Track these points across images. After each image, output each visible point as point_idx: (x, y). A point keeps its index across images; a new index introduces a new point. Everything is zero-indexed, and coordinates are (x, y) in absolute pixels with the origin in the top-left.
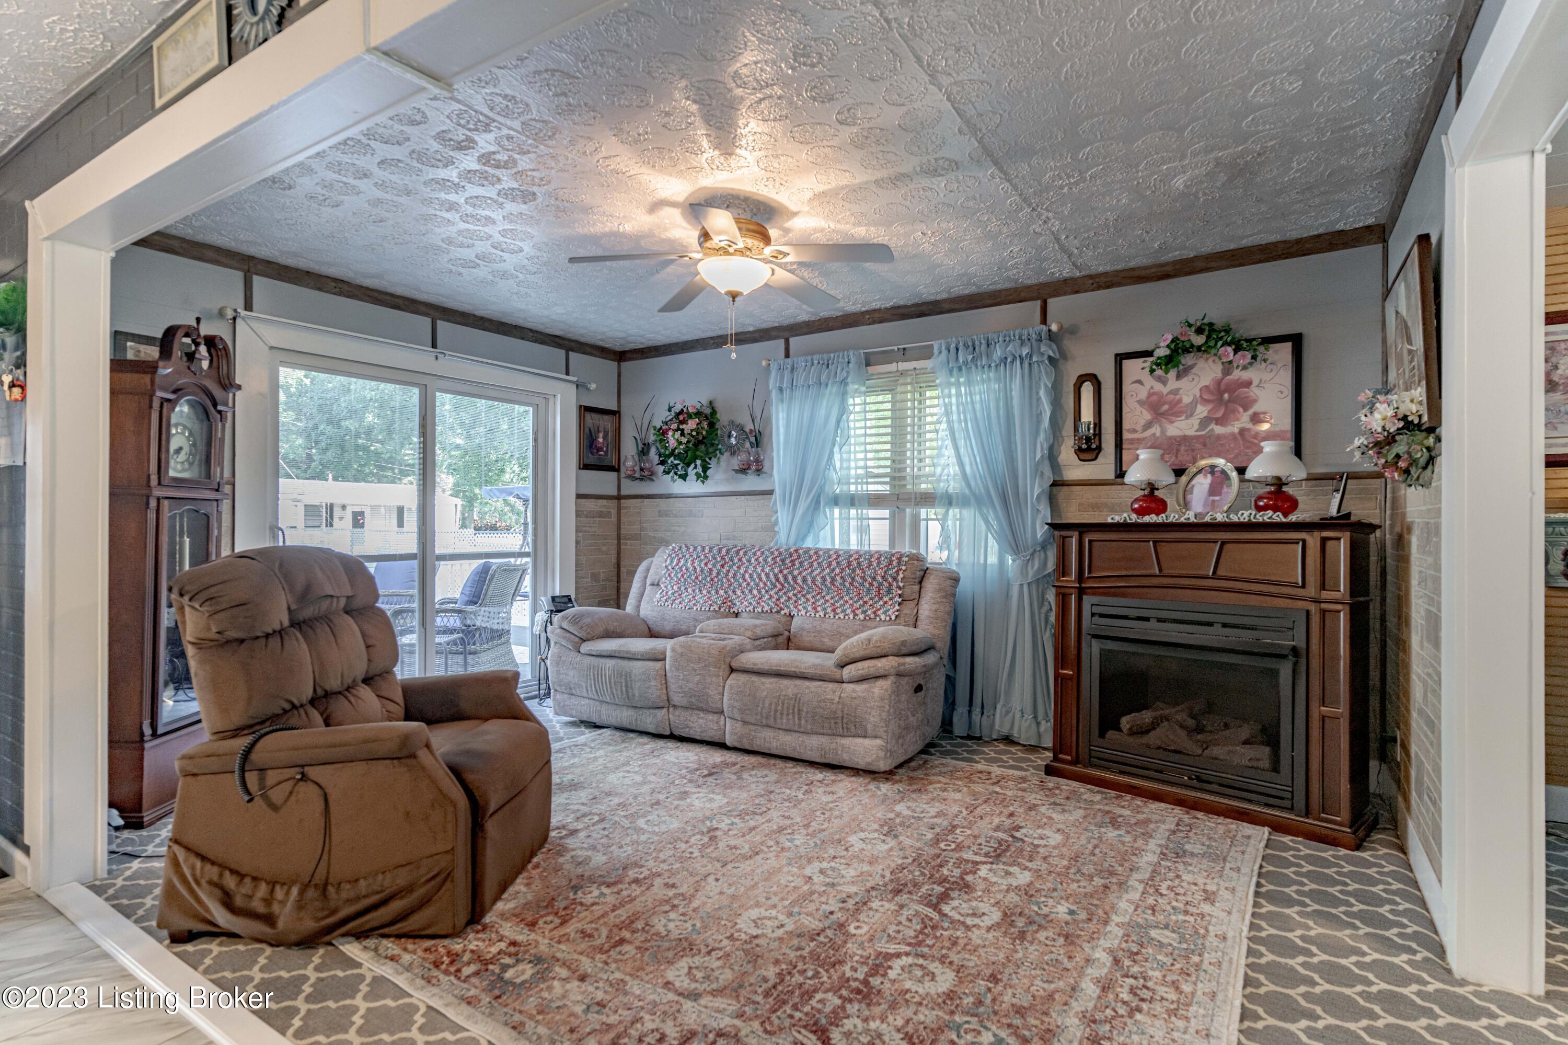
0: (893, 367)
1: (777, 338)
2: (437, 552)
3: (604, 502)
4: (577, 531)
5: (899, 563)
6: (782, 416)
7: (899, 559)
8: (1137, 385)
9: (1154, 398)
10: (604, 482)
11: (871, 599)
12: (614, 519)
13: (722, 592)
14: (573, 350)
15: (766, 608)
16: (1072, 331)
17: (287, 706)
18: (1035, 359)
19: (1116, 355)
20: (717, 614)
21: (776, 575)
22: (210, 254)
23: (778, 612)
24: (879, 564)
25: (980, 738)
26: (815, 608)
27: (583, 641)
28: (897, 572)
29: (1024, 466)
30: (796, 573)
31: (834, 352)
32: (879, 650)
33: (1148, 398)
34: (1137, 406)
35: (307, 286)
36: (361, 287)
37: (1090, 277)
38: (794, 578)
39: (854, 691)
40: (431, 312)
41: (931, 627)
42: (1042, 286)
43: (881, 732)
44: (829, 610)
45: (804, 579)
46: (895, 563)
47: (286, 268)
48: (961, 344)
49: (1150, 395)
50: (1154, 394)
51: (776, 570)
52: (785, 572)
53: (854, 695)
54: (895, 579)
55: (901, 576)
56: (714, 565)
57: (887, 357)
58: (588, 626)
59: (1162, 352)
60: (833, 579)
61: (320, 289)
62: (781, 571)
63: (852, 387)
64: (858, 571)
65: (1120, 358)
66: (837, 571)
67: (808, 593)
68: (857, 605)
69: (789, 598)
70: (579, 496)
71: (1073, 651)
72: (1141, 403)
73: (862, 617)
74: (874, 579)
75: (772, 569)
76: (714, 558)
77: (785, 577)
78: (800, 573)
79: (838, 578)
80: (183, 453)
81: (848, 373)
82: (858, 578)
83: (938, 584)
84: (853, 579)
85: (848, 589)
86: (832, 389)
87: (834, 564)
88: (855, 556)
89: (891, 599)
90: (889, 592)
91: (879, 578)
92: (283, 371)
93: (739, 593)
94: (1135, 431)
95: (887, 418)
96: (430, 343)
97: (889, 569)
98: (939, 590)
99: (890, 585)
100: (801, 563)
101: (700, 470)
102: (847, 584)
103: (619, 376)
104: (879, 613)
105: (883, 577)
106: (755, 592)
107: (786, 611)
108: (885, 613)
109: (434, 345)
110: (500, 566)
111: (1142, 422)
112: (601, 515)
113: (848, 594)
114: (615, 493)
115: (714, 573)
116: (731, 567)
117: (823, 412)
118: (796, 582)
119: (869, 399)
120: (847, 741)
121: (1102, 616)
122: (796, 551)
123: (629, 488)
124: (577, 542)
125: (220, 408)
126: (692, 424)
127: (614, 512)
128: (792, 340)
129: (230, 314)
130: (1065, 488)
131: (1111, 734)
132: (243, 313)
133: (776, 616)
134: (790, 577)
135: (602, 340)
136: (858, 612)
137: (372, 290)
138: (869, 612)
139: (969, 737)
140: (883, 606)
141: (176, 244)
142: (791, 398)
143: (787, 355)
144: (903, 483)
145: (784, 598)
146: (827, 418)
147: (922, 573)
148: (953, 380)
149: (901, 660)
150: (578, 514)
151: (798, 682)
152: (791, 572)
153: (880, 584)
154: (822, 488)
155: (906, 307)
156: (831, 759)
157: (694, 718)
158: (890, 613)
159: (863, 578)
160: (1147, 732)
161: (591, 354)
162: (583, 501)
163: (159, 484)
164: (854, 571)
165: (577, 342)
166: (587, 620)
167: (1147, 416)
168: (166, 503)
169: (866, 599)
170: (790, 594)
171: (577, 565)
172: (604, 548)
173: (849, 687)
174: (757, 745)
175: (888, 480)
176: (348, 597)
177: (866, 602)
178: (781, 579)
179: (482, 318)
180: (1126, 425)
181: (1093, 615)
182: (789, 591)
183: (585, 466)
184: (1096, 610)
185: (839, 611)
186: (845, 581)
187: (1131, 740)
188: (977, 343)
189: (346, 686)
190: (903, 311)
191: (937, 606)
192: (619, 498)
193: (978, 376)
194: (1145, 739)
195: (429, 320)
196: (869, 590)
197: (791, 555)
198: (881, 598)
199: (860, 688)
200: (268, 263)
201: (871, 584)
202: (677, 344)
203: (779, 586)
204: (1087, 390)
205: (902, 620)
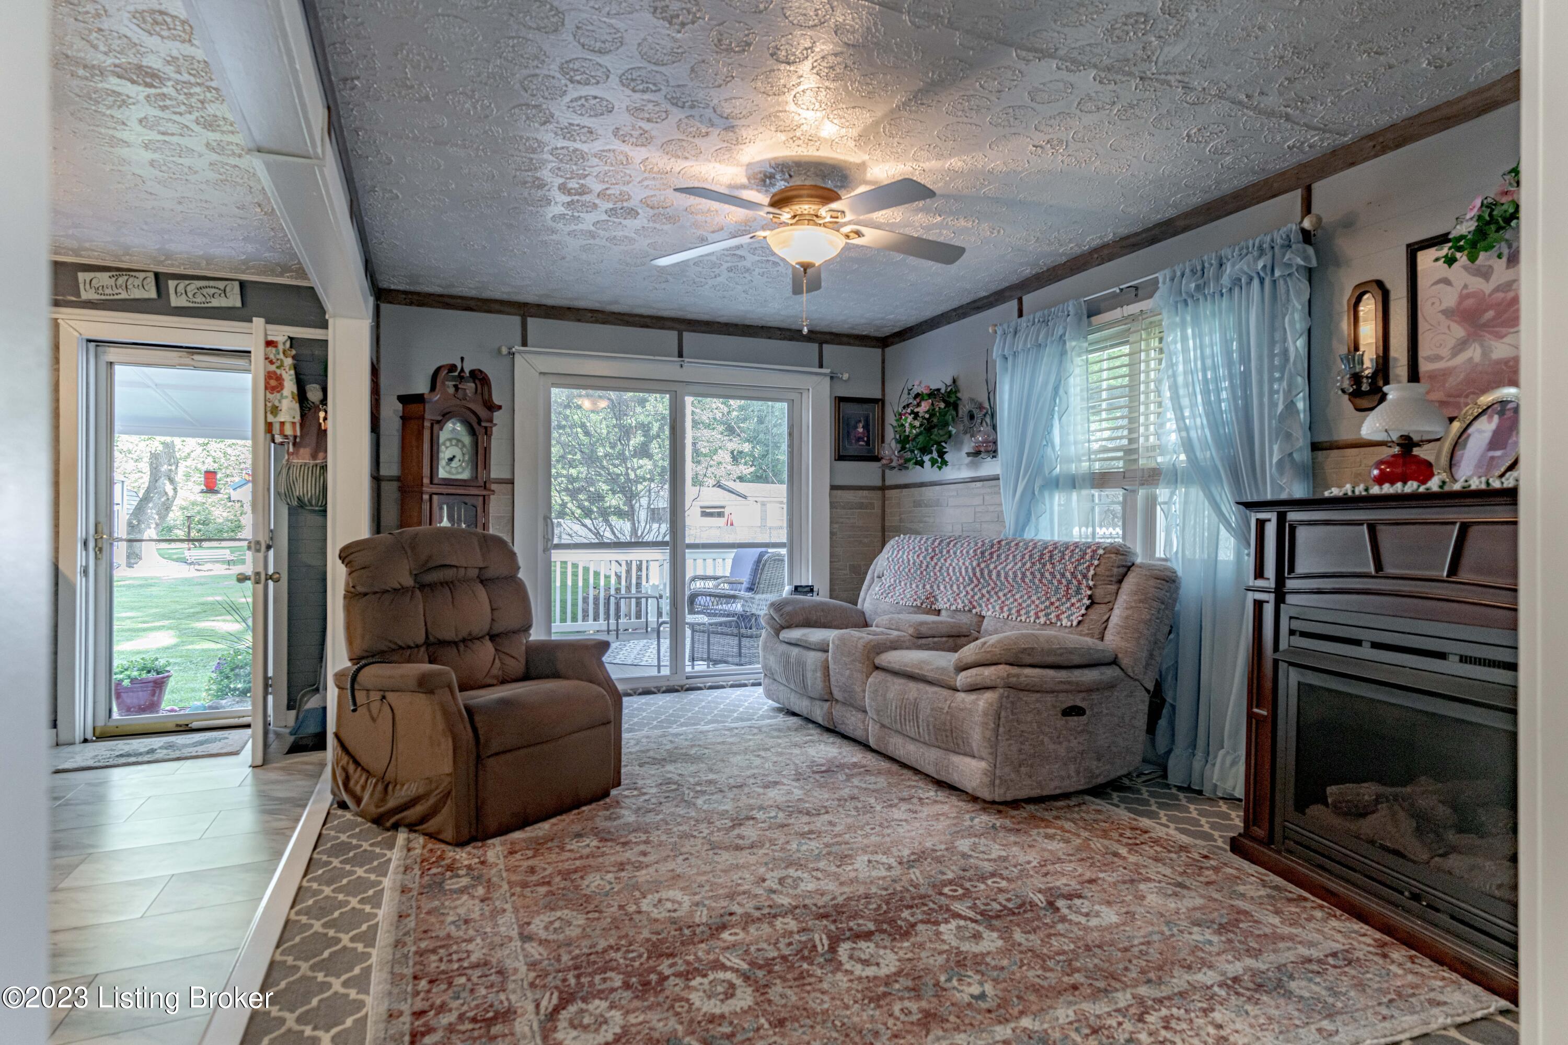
0: (1117, 313)
1: (1010, 298)
2: (687, 541)
3: (865, 493)
4: (831, 522)
5: (1092, 557)
6: (1007, 388)
7: (1094, 551)
8: (1441, 286)
9: (1470, 302)
10: (867, 473)
11: (1058, 600)
12: (877, 510)
13: (928, 587)
14: (827, 342)
15: (960, 606)
16: (1348, 223)
17: (393, 646)
18: (1277, 273)
19: (1408, 246)
20: (918, 609)
21: (974, 569)
22: (497, 307)
23: (970, 611)
24: (1071, 557)
25: (1200, 792)
26: (1002, 608)
27: (783, 628)
28: (1088, 568)
29: (1263, 425)
30: (992, 566)
31: (1055, 305)
32: (989, 656)
33: (1460, 303)
34: (1441, 317)
35: (569, 320)
36: (614, 313)
37: (1370, 137)
38: (990, 572)
39: (963, 701)
40: (678, 326)
41: (1117, 638)
42: (1302, 167)
43: (985, 753)
44: (1014, 611)
45: (998, 575)
46: (1088, 557)
47: (553, 307)
48: (1187, 270)
49: (1463, 298)
50: (1468, 296)
51: (975, 564)
52: (983, 565)
53: (962, 706)
54: (1085, 576)
55: (1092, 572)
56: (925, 558)
57: (1116, 301)
58: (788, 614)
59: (1466, 228)
60: (1024, 574)
61: (579, 320)
62: (979, 565)
63: (1070, 344)
64: (1049, 566)
65: (1413, 250)
66: (1028, 565)
67: (1001, 590)
68: (1042, 606)
69: (983, 596)
70: (833, 488)
71: (1268, 684)
72: (1448, 313)
73: (1042, 620)
74: (1063, 575)
75: (971, 563)
76: (927, 550)
77: (982, 571)
78: (996, 567)
79: (1028, 573)
80: (456, 460)
81: (1065, 328)
82: (1047, 575)
83: (1138, 584)
84: (1042, 575)
85: (1037, 587)
86: (1050, 351)
87: (1027, 557)
88: (1050, 548)
89: (1079, 601)
90: (1078, 592)
91: (1068, 575)
92: (554, 391)
93: (942, 588)
94: (1438, 358)
95: (1124, 376)
96: (676, 353)
97: (1080, 564)
98: (1136, 593)
99: (1080, 583)
100: (999, 556)
101: (935, 455)
102: (1037, 581)
103: (883, 362)
104: (1063, 616)
105: (1072, 573)
106: (955, 587)
107: (978, 609)
108: (1068, 617)
109: (680, 355)
110: (774, 554)
111: (1451, 342)
112: (861, 506)
113: (1037, 592)
114: (878, 483)
115: (924, 566)
116: (939, 560)
117: (1040, 380)
118: (990, 577)
119: (1093, 357)
120: (956, 759)
121: (1304, 634)
122: (999, 542)
123: (894, 478)
124: (832, 534)
125: (484, 424)
126: (925, 406)
127: (877, 504)
128: (1025, 298)
129: (504, 350)
130: (1334, 453)
131: (1315, 810)
132: (518, 348)
133: (969, 615)
134: (986, 572)
135: (853, 328)
136: (1041, 614)
137: (624, 314)
138: (1052, 616)
139: (1188, 789)
140: (1069, 609)
141: (472, 304)
142: (1014, 366)
143: (1020, 315)
144: (1135, 457)
145: (979, 595)
146: (1046, 383)
147: (1122, 570)
148: (1178, 319)
149: (1015, 670)
150: (833, 505)
151: (921, 686)
152: (988, 566)
153: (1069, 582)
154: (1040, 467)
155: (1136, 234)
156: (943, 777)
157: (848, 715)
158: (1073, 618)
159: (1052, 574)
160: (1364, 815)
161: (849, 344)
162: (839, 493)
163: (431, 483)
164: (1044, 565)
165: (831, 333)
166: (789, 608)
167: (1459, 331)
168: (435, 497)
169: (1053, 600)
170: (984, 591)
171: (831, 556)
172: (866, 540)
173: (961, 696)
174: (890, 751)
175: (1120, 454)
176: (481, 569)
177: (1052, 604)
178: (978, 574)
179: (726, 324)
180: (1424, 351)
181: (1292, 632)
182: (984, 587)
183: (840, 456)
184: (1296, 625)
185: (1023, 612)
186: (1034, 577)
187: (1337, 822)
188: (1206, 265)
189: (460, 637)
190: (1132, 240)
191: (1130, 612)
192: (883, 488)
193: (1206, 308)
194: (1353, 826)
195: (676, 333)
196: (1057, 589)
197: (992, 547)
198: (1069, 599)
199: (970, 697)
200: (539, 306)
201: (1060, 582)
202: (926, 322)
203: (975, 582)
204: (1369, 307)
205: (1084, 628)
